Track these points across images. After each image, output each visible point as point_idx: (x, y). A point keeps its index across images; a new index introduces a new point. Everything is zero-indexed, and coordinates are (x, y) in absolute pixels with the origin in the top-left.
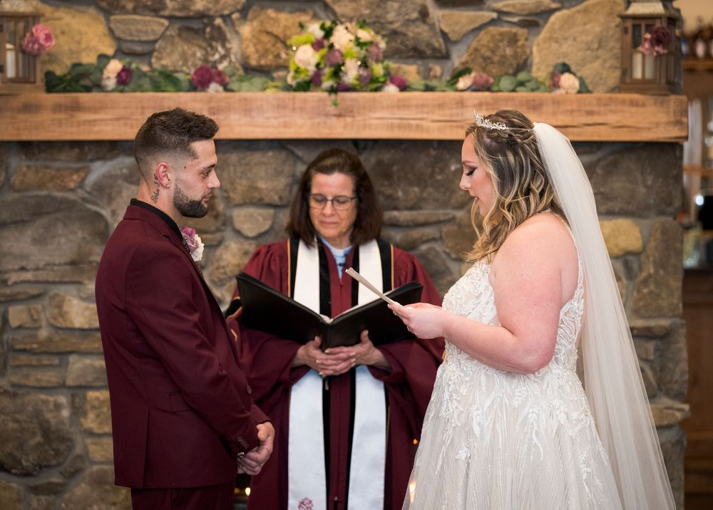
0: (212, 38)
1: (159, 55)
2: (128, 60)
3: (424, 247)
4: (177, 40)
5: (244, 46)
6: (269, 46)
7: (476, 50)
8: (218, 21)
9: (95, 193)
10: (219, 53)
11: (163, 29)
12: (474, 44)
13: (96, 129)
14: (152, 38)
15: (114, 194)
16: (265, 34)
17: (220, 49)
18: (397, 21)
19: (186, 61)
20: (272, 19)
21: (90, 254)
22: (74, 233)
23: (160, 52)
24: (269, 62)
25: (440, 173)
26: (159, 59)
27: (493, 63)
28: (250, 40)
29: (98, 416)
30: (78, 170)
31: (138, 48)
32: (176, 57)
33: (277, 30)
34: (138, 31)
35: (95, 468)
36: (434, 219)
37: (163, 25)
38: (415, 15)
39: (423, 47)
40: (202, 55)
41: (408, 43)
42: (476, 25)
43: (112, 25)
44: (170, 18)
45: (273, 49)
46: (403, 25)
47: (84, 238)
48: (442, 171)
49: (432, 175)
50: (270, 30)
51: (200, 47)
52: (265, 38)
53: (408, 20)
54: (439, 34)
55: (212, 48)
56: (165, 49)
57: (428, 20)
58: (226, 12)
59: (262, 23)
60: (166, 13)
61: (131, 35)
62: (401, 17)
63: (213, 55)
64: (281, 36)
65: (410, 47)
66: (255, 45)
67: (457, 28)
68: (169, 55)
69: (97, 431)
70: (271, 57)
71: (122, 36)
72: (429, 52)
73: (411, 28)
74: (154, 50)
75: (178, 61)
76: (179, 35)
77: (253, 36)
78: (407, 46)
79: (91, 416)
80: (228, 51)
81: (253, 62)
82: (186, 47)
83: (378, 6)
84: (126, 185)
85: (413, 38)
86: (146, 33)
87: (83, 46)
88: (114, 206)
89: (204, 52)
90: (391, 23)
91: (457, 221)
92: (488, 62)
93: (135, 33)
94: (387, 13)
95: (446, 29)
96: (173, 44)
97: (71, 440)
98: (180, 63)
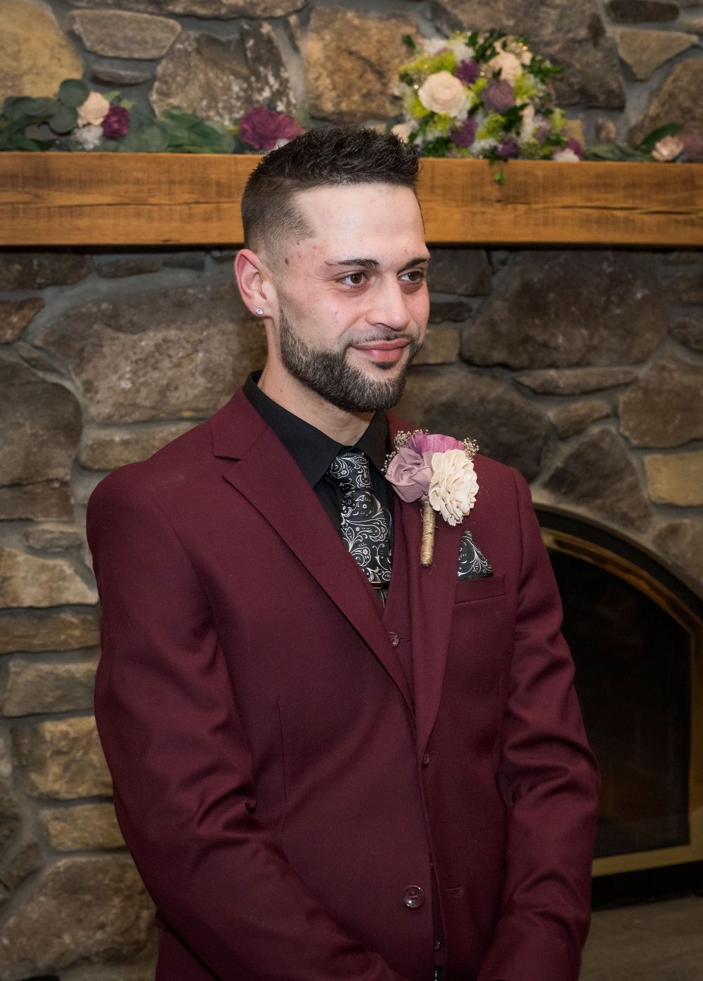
0: (258, 59)
1: (164, 88)
2: (116, 93)
3: (595, 430)
4: (195, 60)
5: (312, 76)
6: (354, 76)
7: (671, 95)
8: (266, 28)
9: (53, 349)
10: (271, 87)
11: (173, 39)
12: (668, 86)
13: (83, 223)
14: (153, 53)
15: (88, 349)
16: (345, 54)
17: (272, 80)
18: (557, 43)
19: (213, 99)
20: (356, 28)
21: (48, 464)
22: (19, 426)
23: (166, 82)
24: (354, 107)
25: (618, 306)
26: (165, 94)
27: (694, 119)
28: (323, 66)
29: (66, 768)
30: (21, 306)
31: (126, 73)
32: (194, 91)
33: (366, 49)
34: (125, 38)
35: (62, 863)
36: (611, 381)
37: (172, 30)
38: (583, 33)
39: (594, 88)
40: (242, 89)
41: (573, 80)
42: (672, 54)
43: (77, 27)
44: (183, 17)
45: (360, 84)
46: (564, 49)
47: (35, 435)
48: (622, 301)
49: (606, 308)
50: (354, 49)
51: (237, 75)
52: (347, 63)
53: (574, 41)
54: (618, 67)
55: (258, 78)
56: (174, 76)
57: (602, 41)
58: (279, 12)
59: (339, 35)
60: (179, 9)
61: (115, 46)
62: (560, 35)
63: (261, 90)
64: (373, 59)
65: (576, 87)
66: (331, 75)
67: (644, 58)
68: (182, 87)
69: (64, 795)
70: (356, 98)
71: (98, 48)
72: (602, 98)
73: (577, 55)
74: (154, 78)
75: (202, 99)
76: (198, 51)
77: (328, 58)
78: (571, 85)
79: (54, 769)
80: (284, 83)
81: (328, 107)
82: (211, 75)
83: (526, 14)
84: (110, 332)
85: (581, 72)
86: (143, 43)
87: (25, 65)
88: (89, 373)
89: (245, 86)
90: (548, 44)
91: (642, 384)
92: (688, 116)
93: (121, 44)
94: (542, 25)
95: (629, 60)
96: (188, 68)
97: (16, 818)
98: (204, 103)
